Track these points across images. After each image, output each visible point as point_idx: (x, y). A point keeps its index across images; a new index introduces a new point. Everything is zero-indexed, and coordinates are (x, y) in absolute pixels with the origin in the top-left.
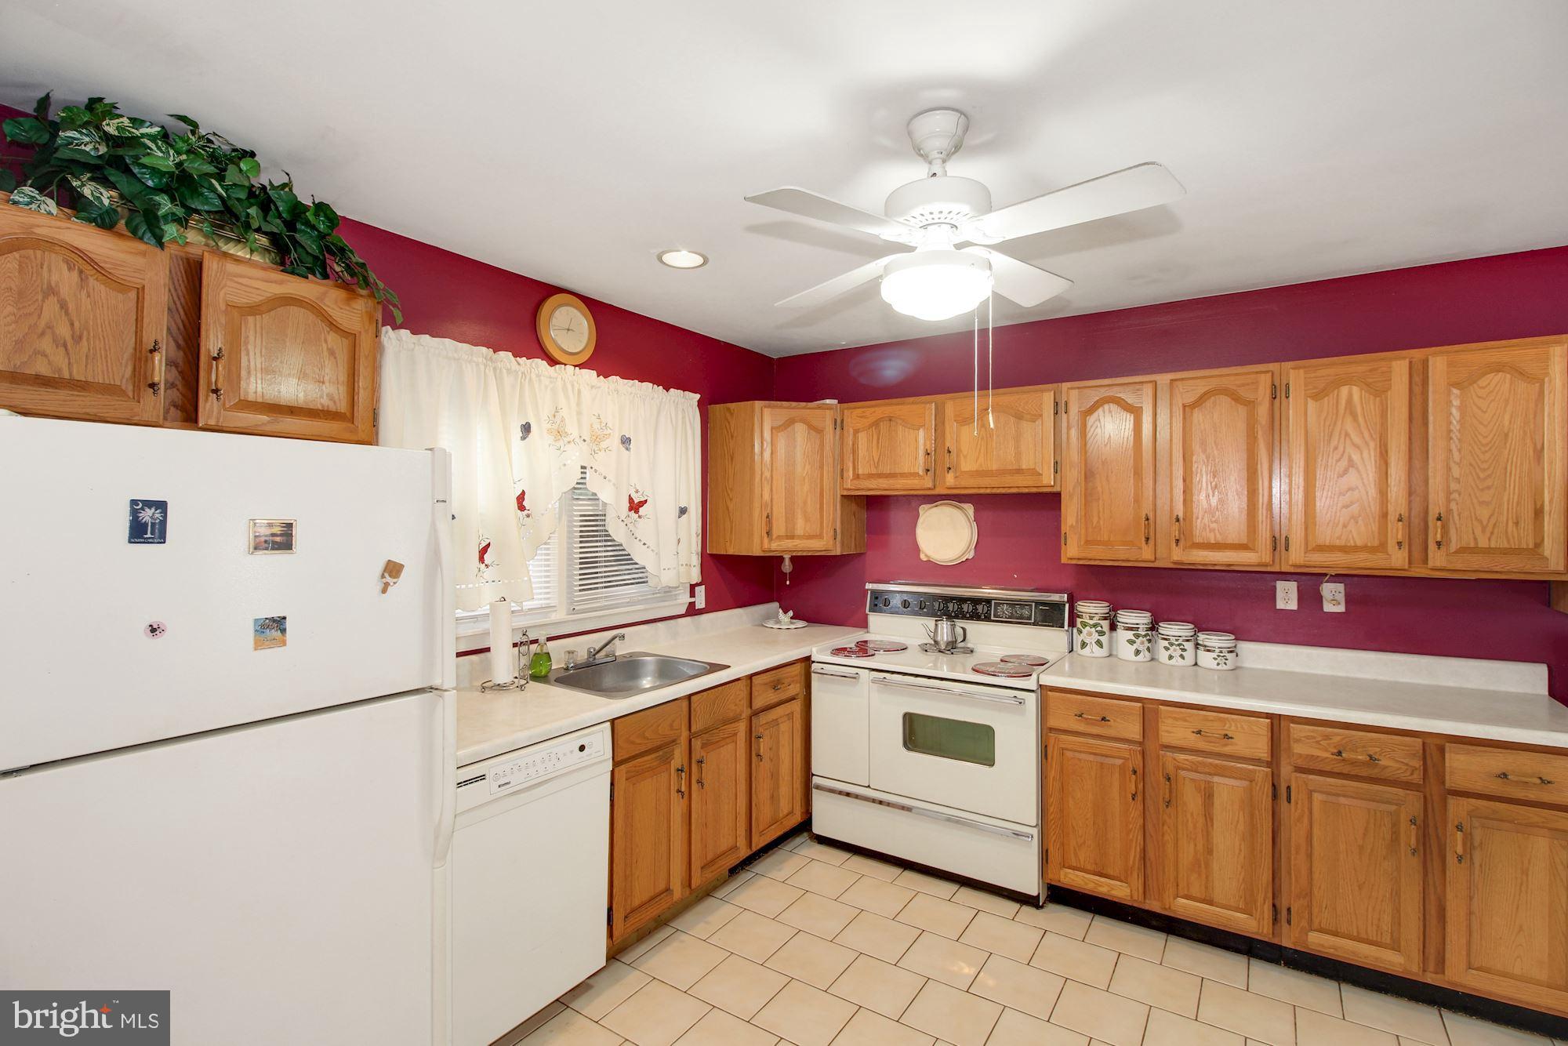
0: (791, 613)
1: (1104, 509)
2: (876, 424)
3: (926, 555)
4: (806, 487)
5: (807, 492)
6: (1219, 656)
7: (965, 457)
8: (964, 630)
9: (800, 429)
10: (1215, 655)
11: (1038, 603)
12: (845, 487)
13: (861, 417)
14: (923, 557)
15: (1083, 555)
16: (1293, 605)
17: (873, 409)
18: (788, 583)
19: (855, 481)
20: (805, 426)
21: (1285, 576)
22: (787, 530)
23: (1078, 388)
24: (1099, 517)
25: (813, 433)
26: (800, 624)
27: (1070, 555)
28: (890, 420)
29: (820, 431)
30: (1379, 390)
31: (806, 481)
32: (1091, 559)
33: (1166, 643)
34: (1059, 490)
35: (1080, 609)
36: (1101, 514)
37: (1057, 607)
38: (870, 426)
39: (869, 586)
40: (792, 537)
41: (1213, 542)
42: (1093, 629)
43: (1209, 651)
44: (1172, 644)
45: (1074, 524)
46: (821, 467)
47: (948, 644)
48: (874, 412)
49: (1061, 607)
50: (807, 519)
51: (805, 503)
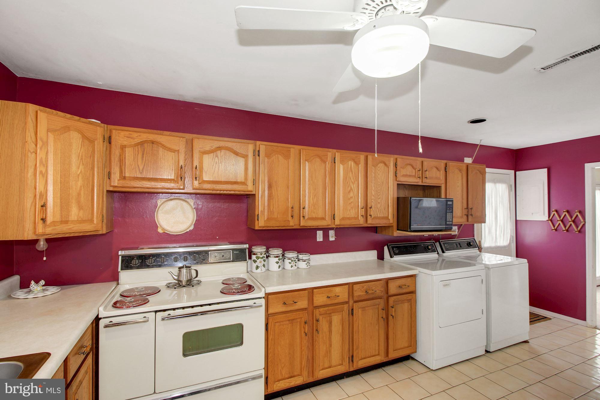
0: (43, 282)
1: (275, 203)
2: (142, 144)
3: (163, 229)
4: (80, 183)
5: (81, 187)
6: (307, 263)
7: (206, 172)
8: (197, 271)
9: (75, 138)
10: (306, 262)
11: (233, 250)
12: (112, 184)
13: (128, 137)
14: (160, 230)
15: (266, 225)
16: (321, 240)
17: (139, 134)
18: (45, 259)
19: (121, 181)
20: (80, 136)
21: (332, 229)
22: (61, 216)
23: (265, 145)
24: (273, 207)
25: (86, 142)
26: (52, 290)
27: (260, 225)
28: (153, 143)
29: (92, 141)
30: (357, 163)
31: (80, 178)
32: (269, 227)
33: (290, 261)
34: (255, 193)
35: (254, 250)
36: (274, 206)
37: (242, 251)
38: (137, 145)
39: (120, 253)
40: (66, 222)
41: (314, 217)
42: (262, 260)
43: (304, 261)
44: (292, 261)
45: (263, 210)
46: (93, 169)
47: (188, 281)
48: (140, 136)
49: (245, 251)
50: (80, 208)
51: (79, 194)
